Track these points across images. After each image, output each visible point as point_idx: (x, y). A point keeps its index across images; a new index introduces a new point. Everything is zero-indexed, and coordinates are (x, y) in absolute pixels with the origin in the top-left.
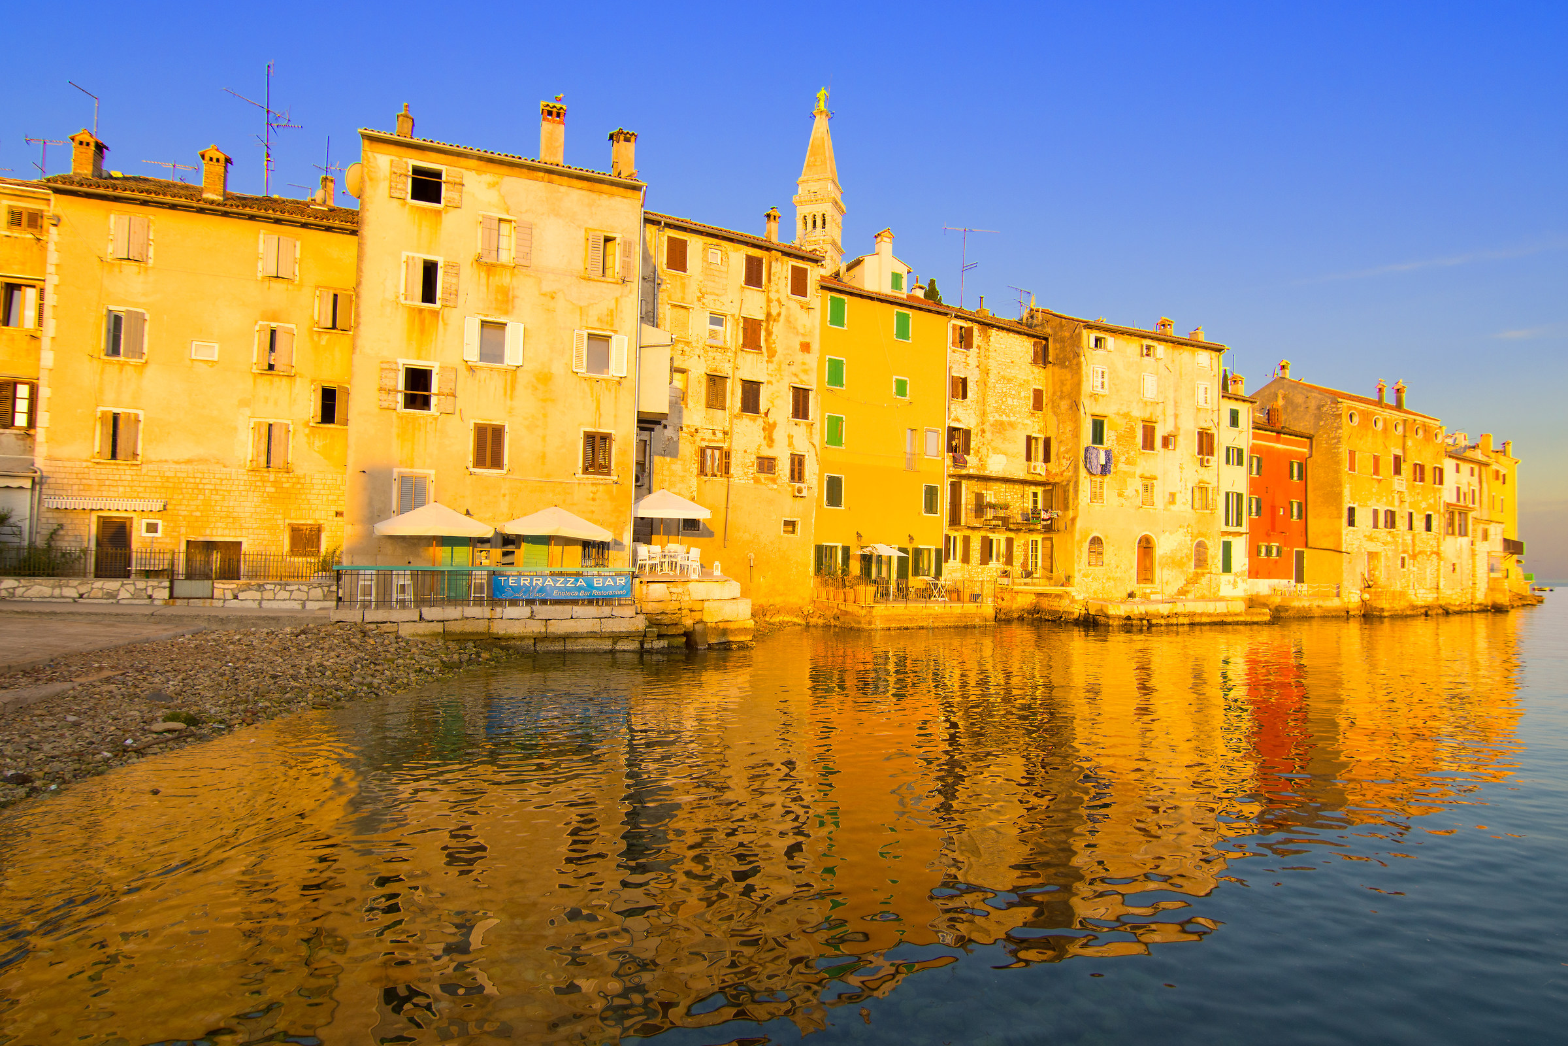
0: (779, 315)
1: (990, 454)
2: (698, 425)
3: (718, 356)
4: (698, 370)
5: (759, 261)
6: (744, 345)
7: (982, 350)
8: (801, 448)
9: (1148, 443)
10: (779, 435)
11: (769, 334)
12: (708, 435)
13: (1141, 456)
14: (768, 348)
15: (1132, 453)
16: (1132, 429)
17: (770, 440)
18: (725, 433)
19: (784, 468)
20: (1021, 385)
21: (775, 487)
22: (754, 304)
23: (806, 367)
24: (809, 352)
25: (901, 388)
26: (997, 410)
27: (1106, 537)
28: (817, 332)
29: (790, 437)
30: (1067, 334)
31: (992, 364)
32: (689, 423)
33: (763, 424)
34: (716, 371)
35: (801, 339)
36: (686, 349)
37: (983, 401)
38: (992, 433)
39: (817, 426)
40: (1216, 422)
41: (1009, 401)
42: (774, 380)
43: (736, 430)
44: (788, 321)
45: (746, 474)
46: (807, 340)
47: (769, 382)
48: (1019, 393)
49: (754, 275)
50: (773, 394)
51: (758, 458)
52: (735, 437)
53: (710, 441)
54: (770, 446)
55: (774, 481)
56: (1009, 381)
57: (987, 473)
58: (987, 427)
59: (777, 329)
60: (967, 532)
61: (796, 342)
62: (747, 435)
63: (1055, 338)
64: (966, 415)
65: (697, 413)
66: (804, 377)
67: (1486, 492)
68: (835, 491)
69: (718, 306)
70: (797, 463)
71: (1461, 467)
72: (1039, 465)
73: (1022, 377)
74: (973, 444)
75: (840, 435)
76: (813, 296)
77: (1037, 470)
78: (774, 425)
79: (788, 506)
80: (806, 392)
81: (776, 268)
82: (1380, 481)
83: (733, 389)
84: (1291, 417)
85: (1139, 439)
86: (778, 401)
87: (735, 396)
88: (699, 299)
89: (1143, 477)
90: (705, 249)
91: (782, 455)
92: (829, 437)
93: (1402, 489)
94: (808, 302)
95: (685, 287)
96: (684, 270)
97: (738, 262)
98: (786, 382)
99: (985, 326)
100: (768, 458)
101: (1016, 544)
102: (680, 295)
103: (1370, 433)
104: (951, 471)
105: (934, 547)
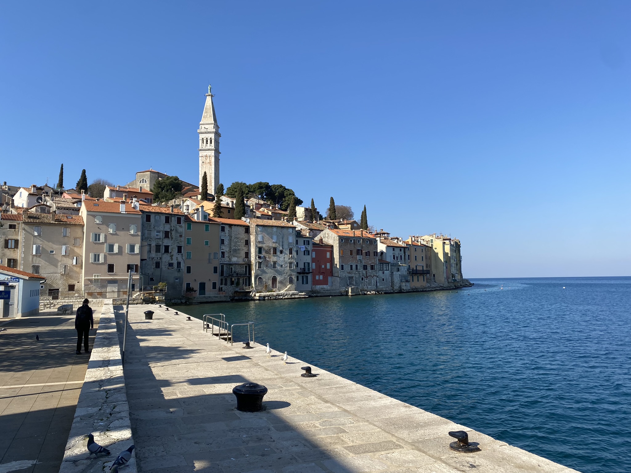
0: (174, 229)
1: (232, 258)
2: (154, 256)
3: (159, 240)
4: (153, 244)
5: (169, 217)
6: (165, 237)
7: (230, 232)
8: (180, 260)
9: (275, 252)
10: (174, 258)
11: (171, 234)
12: (156, 259)
13: (273, 256)
14: (171, 237)
15: (270, 256)
16: (270, 250)
18: (160, 258)
19: (175, 265)
20: (242, 239)
21: (173, 270)
22: (167, 227)
23: (181, 241)
24: (182, 237)
25: (207, 243)
26: (235, 246)
27: (263, 277)
28: (184, 232)
29: (177, 258)
30: (253, 226)
31: (233, 235)
32: (152, 256)
33: (170, 255)
34: (158, 244)
35: (179, 234)
36: (151, 240)
37: (230, 244)
38: (233, 252)
39: (184, 255)
40: (294, 246)
41: (238, 243)
43: (163, 257)
44: (176, 230)
45: (166, 267)
46: (181, 234)
47: (171, 245)
48: (241, 241)
49: (167, 220)
50: (172, 248)
51: (169, 263)
52: (163, 259)
54: (172, 260)
55: (173, 268)
56: (238, 238)
57: (231, 263)
58: (231, 251)
59: (173, 233)
60: (226, 278)
61: (178, 235)
62: (166, 258)
63: (251, 227)
64: (225, 249)
65: (153, 254)
66: (180, 243)
67: (409, 256)
68: (189, 270)
69: (158, 229)
70: (179, 264)
71: (395, 249)
72: (246, 259)
73: (242, 237)
74: (227, 255)
75: (190, 256)
76: (183, 224)
77: (246, 261)
78: (173, 255)
79: (177, 274)
80: (181, 247)
81: (173, 218)
82: (352, 257)
83: (162, 248)
84: (329, 240)
85: (272, 252)
86: (174, 250)
87: (163, 249)
88: (154, 228)
89: (273, 261)
90: (155, 216)
91: (175, 262)
92: (187, 257)
93: (360, 259)
94: (181, 226)
95: (150, 225)
96: (150, 222)
97: (163, 218)
98: (176, 245)
99: (230, 225)
100: (171, 263)
101: (240, 279)
102: (149, 228)
103: (349, 244)
104: (221, 262)
105: (217, 282)
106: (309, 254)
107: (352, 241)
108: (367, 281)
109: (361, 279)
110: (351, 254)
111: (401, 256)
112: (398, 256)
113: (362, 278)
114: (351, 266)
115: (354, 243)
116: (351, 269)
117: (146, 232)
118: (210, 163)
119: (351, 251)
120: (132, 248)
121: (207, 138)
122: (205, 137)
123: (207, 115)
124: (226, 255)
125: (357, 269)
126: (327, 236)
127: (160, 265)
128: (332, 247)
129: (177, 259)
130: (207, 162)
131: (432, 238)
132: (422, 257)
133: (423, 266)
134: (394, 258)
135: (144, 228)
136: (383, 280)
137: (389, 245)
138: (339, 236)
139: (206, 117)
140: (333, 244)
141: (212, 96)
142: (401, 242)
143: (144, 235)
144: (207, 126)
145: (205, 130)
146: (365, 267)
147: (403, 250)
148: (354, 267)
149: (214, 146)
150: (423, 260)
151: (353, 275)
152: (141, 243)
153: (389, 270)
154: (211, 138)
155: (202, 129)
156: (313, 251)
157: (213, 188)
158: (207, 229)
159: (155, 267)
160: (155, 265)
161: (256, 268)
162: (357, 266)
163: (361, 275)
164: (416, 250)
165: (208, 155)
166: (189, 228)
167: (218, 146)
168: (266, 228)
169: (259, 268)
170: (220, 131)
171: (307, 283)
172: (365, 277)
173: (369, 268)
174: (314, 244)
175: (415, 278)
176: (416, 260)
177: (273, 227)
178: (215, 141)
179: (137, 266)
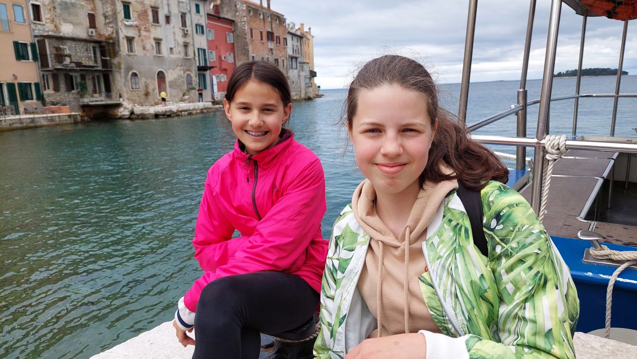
1: (62, 23)
9: (156, 20)
13: (153, 27)
15: (147, 25)
16: (145, 12)
27: (140, 73)
38: (61, 9)
40: (189, 9)
57: (61, 34)
58: (56, 5)
60: (55, 72)
71: (294, 37)
72: (93, 30)
74: (48, 16)
77: (94, 34)
82: (263, 43)
85: (151, 17)
89: (155, 39)
93: (272, 47)
101: (87, 78)
103: (258, 19)
104: (37, 33)
105: (33, 82)
107: (262, 16)
110: (262, 39)
112: (296, 49)
115: (264, 19)
119: (261, 33)
124: (45, 14)
128: (233, 22)
132: (309, 54)
138: (246, 4)
140: (234, 18)
142: (295, 29)
147: (299, 39)
153: (297, 68)
156: (208, 26)
161: (123, 51)
169: (128, 51)
173: (280, 64)
174: (210, 15)
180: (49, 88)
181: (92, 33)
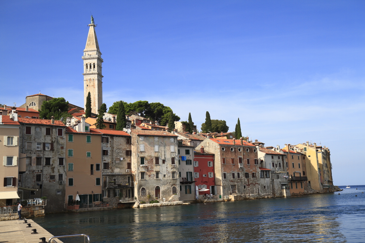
0: (55, 141)
1: (115, 168)
2: (34, 169)
3: (39, 153)
4: (34, 157)
5: (50, 129)
7: (112, 142)
8: (62, 172)
9: (157, 163)
10: (56, 170)
12: (37, 172)
13: (155, 166)
15: (152, 165)
16: (152, 160)
17: (53, 172)
18: (41, 171)
19: (57, 178)
20: (123, 150)
21: (55, 182)
22: (48, 140)
23: (62, 152)
24: (63, 149)
25: (89, 154)
26: (117, 157)
27: (146, 188)
28: (65, 144)
29: (59, 170)
30: (134, 137)
31: (115, 145)
32: (32, 169)
33: (51, 168)
34: (39, 156)
36: (31, 152)
37: (112, 155)
39: (66, 166)
40: (177, 155)
41: (120, 154)
42: (54, 157)
43: (44, 169)
45: (47, 180)
46: (63, 146)
47: (53, 157)
48: (123, 152)
49: (48, 133)
50: (54, 160)
51: (50, 176)
52: (44, 171)
53: (37, 173)
54: (53, 173)
55: (54, 181)
56: (120, 149)
57: (114, 174)
58: (114, 162)
59: (54, 144)
60: (109, 189)
61: (60, 147)
62: (47, 171)
63: (132, 137)
64: (108, 159)
65: (34, 167)
66: (62, 155)
67: (287, 163)
68: (71, 182)
69: (39, 141)
70: (61, 176)
71: (274, 157)
73: (123, 148)
74: (110, 166)
75: (72, 168)
76: (64, 135)
77: (129, 171)
78: (54, 167)
79: (58, 187)
80: (62, 159)
81: (54, 130)
82: (234, 165)
83: (43, 160)
84: (210, 149)
85: (154, 162)
86: (55, 162)
87: (44, 162)
88: (34, 140)
89: (156, 171)
90: (36, 128)
91: (57, 174)
92: (69, 169)
93: (242, 167)
94: (63, 137)
95: (30, 138)
96: (30, 134)
97: (44, 130)
98: (57, 157)
99: (112, 136)
100: (53, 176)
101: (123, 191)
102: (29, 140)
103: (230, 153)
104: (104, 174)
105: (99, 194)
106: (191, 164)
107: (233, 150)
108: (249, 188)
109: (243, 187)
110: (233, 163)
111: (280, 163)
112: (277, 163)
113: (245, 186)
114: (233, 174)
115: (235, 151)
116: (234, 177)
117: (26, 144)
118: (93, 86)
119: (233, 160)
120: (10, 160)
121: (90, 64)
122: (89, 63)
123: (90, 43)
125: (239, 177)
126: (208, 145)
127: (41, 177)
128: (213, 155)
129: (59, 172)
130: (91, 85)
131: (305, 147)
132: (299, 164)
133: (300, 173)
134: (273, 166)
135: (24, 141)
136: (265, 188)
137: (268, 153)
138: (220, 145)
139: (90, 45)
140: (214, 153)
141: (94, 26)
142: (279, 150)
143: (24, 147)
144: (90, 53)
145: (89, 57)
146: (247, 175)
147: (281, 157)
148: (236, 175)
149: (97, 70)
150: (299, 167)
151: (236, 184)
152: (20, 155)
153: (269, 177)
154: (94, 63)
155: (86, 55)
156: (195, 160)
157: (97, 109)
158: (89, 141)
159: (35, 180)
160: (35, 178)
161: (138, 179)
162: (238, 174)
163: (243, 183)
164: (293, 158)
165: (92, 79)
166: (71, 139)
167: (101, 71)
168: (148, 138)
169: (141, 178)
170: (102, 57)
171: (190, 193)
172: (247, 185)
173: (250, 176)
174: (196, 154)
175: (294, 185)
176: (293, 167)
177: (154, 137)
178: (98, 65)
179: (14, 179)
180: (106, 196)
181: (128, 171)
